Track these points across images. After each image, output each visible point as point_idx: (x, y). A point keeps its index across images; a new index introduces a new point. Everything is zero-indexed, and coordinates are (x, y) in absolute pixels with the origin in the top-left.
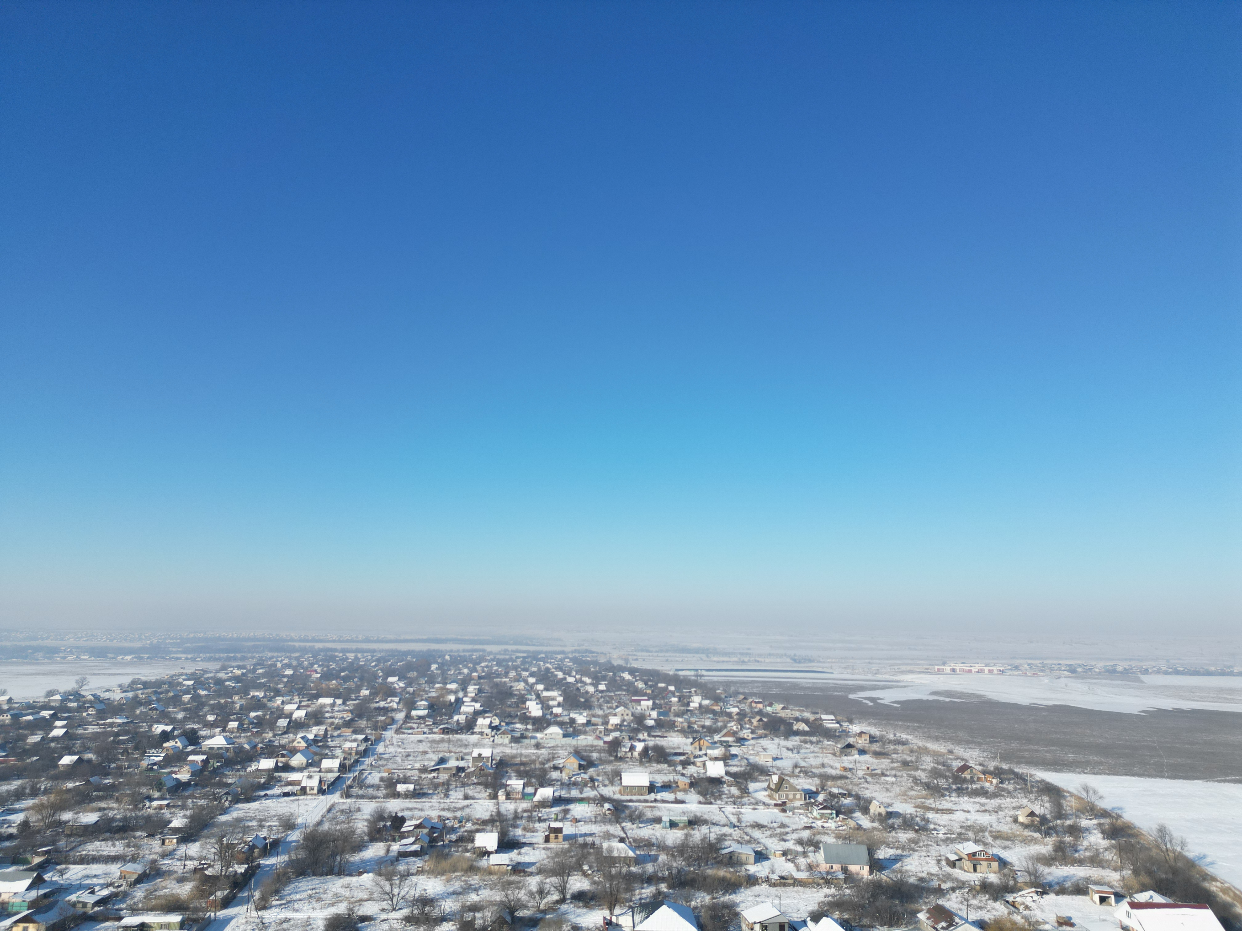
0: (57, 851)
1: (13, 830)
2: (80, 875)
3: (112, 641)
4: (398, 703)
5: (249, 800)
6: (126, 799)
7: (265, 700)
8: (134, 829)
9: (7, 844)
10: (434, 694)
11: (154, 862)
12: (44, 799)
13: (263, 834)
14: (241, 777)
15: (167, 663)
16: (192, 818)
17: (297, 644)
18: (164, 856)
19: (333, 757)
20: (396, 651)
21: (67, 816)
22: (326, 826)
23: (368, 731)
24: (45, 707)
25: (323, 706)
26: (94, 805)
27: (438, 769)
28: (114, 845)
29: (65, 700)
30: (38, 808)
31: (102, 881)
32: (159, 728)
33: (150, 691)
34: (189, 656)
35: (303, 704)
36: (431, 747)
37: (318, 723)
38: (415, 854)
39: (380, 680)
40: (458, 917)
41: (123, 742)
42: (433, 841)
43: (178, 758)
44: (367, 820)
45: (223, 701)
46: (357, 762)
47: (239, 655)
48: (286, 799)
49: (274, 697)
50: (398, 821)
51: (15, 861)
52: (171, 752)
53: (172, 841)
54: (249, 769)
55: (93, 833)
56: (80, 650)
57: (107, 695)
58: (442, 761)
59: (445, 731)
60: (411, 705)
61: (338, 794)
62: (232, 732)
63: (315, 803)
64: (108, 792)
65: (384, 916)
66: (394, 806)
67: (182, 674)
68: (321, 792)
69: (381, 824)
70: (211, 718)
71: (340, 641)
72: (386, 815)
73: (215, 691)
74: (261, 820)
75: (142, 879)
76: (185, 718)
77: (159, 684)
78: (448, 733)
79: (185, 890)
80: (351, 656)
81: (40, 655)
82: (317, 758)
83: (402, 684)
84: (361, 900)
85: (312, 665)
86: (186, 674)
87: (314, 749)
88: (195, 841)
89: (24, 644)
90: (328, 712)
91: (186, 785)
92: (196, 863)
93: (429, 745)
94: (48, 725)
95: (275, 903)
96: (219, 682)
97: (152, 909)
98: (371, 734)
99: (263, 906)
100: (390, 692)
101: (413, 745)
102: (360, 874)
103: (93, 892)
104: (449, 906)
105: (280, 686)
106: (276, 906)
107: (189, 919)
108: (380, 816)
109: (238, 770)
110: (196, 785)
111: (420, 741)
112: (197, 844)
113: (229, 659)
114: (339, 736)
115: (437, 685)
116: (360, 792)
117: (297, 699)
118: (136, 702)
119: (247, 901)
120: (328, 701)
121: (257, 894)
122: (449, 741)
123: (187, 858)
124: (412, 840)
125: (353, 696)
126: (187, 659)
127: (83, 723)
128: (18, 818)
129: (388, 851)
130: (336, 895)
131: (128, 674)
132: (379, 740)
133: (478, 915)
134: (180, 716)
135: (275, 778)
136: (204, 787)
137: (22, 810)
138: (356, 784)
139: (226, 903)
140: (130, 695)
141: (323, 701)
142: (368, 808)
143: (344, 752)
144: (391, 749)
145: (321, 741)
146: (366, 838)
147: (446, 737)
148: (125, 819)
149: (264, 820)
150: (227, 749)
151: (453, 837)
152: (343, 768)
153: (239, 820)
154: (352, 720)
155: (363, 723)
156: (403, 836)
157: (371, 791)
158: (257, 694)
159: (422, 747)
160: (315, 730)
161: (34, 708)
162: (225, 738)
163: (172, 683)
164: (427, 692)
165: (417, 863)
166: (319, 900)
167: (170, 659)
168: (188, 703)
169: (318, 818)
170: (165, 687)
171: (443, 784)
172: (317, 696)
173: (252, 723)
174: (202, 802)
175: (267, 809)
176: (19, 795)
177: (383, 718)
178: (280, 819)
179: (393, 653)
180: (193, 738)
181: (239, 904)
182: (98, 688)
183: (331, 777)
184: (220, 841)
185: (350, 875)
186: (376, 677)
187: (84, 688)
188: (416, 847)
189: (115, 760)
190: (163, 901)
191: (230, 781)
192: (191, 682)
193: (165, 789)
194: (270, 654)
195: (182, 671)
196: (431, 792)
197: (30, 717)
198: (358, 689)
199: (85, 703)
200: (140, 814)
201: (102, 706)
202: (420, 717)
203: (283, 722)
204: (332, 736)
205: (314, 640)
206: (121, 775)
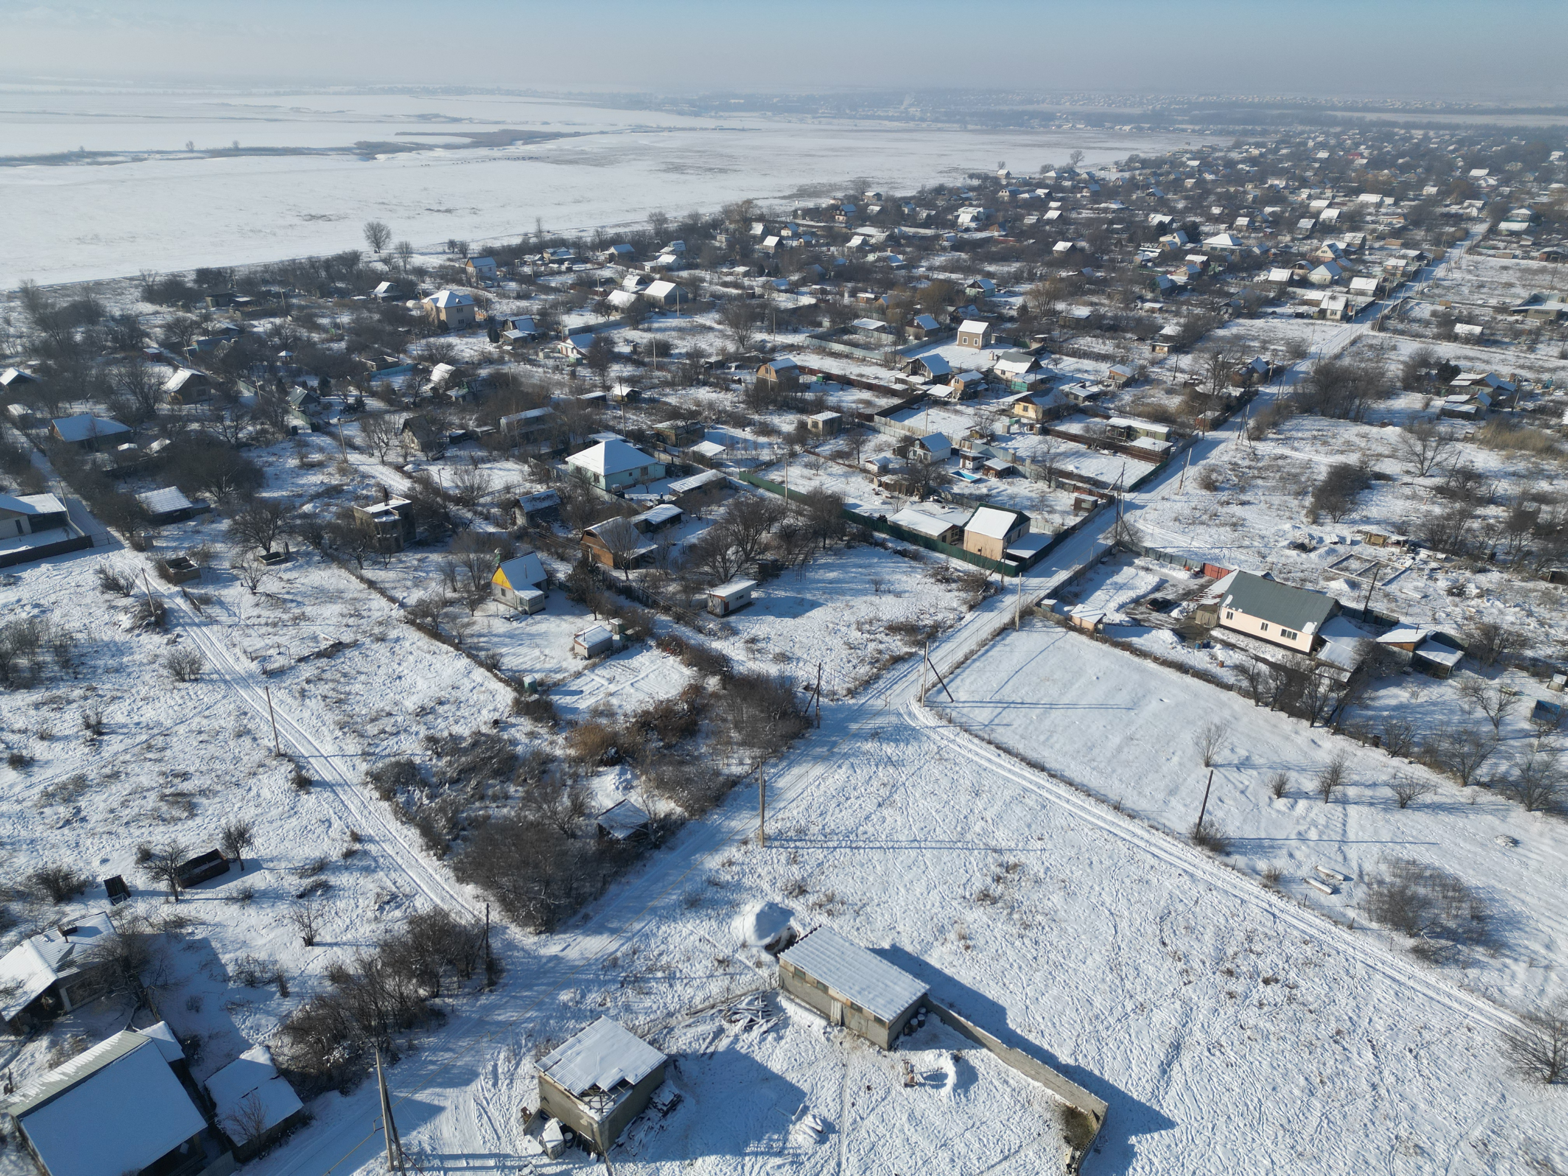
0: (1052, 340)
1: (1014, 313)
2: (1072, 368)
3: (1110, 105)
4: (1480, 210)
5: (1253, 315)
6: (1117, 297)
7: (1286, 192)
8: (1125, 330)
9: (1009, 325)
10: (1544, 199)
11: (1143, 367)
12: (1040, 284)
13: (1266, 357)
14: (1245, 287)
15: (1170, 136)
16: (1186, 327)
17: (1339, 114)
18: (1154, 363)
19: (1369, 276)
20: (1495, 127)
21: (1060, 306)
22: (1346, 361)
23: (1426, 246)
24: (1041, 185)
25: (1366, 205)
26: (1086, 298)
27: (1526, 311)
28: (1104, 344)
29: (1059, 178)
30: (1035, 294)
31: (1092, 378)
32: (1156, 218)
33: (1148, 171)
34: (1197, 128)
35: (1337, 200)
36: (1520, 279)
37: (1354, 229)
38: (1466, 416)
39: (1458, 173)
40: (1515, 503)
41: (1117, 231)
42: (1495, 406)
43: (1173, 256)
44: (1403, 362)
45: (1232, 189)
46: (1401, 286)
47: (1259, 128)
48: (1299, 321)
49: (1299, 188)
50: (1449, 371)
51: (1017, 343)
52: (1167, 248)
53: (1163, 349)
54: (1256, 279)
55: (1084, 327)
56: (1076, 117)
57: (1102, 174)
58: (1536, 299)
59: (1550, 257)
60: (1501, 213)
61: (1368, 324)
62: (1240, 231)
63: (1335, 331)
64: (1101, 286)
65: (1407, 479)
66: (1446, 350)
67: (1186, 152)
68: (1346, 318)
69: (1424, 371)
70: (1216, 210)
71: (1404, 111)
72: (1432, 361)
73: (1224, 176)
74: (1265, 342)
75: (1130, 383)
76: (1186, 208)
77: (1158, 163)
78: (1555, 260)
79: (1174, 402)
80: (1418, 134)
81: (1035, 122)
82: (1345, 275)
83: (1492, 181)
84: (1380, 455)
85: (1357, 145)
86: (1191, 152)
87: (1343, 262)
88: (1187, 353)
89: (1021, 108)
90: (1370, 214)
91: (1182, 289)
92: (1187, 377)
93: (1518, 274)
94: (1041, 205)
95: (1271, 436)
96: (1230, 164)
97: (1139, 415)
98: (1429, 251)
99: (1257, 435)
100: (1471, 191)
101: (1492, 273)
102: (1384, 425)
103: (1084, 387)
104: (1502, 487)
105: (1309, 174)
106: (1272, 440)
107: (1175, 433)
108: (1423, 360)
109: (1243, 279)
110: (1193, 290)
111: (1505, 268)
112: (1190, 357)
113: (1245, 133)
114: (1381, 248)
115: (1555, 186)
116: (1400, 326)
117: (1329, 193)
118: (1132, 185)
119: (1240, 426)
120: (1373, 198)
121: (1251, 423)
122: (1554, 272)
123: (1178, 369)
124: (1465, 397)
125: (1411, 194)
126: (1193, 131)
127: (1077, 206)
128: (1018, 301)
129: (1427, 405)
130: (1348, 443)
131: (1126, 149)
132: (1439, 259)
133: (1544, 507)
134: (1181, 205)
135: (1288, 293)
136: (1202, 293)
137: (1021, 294)
138: (1395, 315)
139: (1216, 425)
140: (1127, 175)
141: (1365, 198)
142: (1408, 348)
143: (1385, 270)
144: (1457, 275)
145: (1354, 253)
146: (1398, 384)
147: (1550, 265)
148: (1115, 318)
149: (1269, 342)
150: (1232, 252)
151: (1530, 405)
152: (1380, 291)
153: (1238, 338)
154: (1404, 228)
155: (1419, 234)
156: (1452, 391)
157: (1415, 327)
158: (1277, 182)
159: (1505, 277)
160: (1348, 237)
161: (1030, 184)
162: (1231, 237)
163: (1174, 162)
164: (1532, 195)
165: (1469, 428)
166: (1325, 443)
167: (1174, 131)
168: (1191, 189)
169: (1337, 350)
170: (1166, 167)
171: (1530, 332)
172: (1358, 192)
173: (1266, 221)
174: (1198, 311)
175: (1273, 330)
176: (1018, 278)
177: (1452, 229)
178: (1288, 343)
179: (1488, 132)
180: (1193, 234)
181: (1231, 428)
182: (1093, 165)
183: (1362, 301)
184: (1215, 357)
185: (1370, 424)
186: (1452, 167)
187: (1079, 164)
188: (1469, 408)
189: (1108, 252)
190: (1150, 409)
191: (1232, 290)
192: (1196, 163)
193: (1158, 291)
194: (1300, 128)
195: (1187, 147)
196: (1507, 340)
197: (1026, 195)
198: (1422, 184)
199: (1079, 182)
200: (1131, 314)
201: (1096, 188)
202: (1512, 233)
203: (1306, 224)
204: (1371, 248)
205: (1366, 109)
206: (1114, 269)
